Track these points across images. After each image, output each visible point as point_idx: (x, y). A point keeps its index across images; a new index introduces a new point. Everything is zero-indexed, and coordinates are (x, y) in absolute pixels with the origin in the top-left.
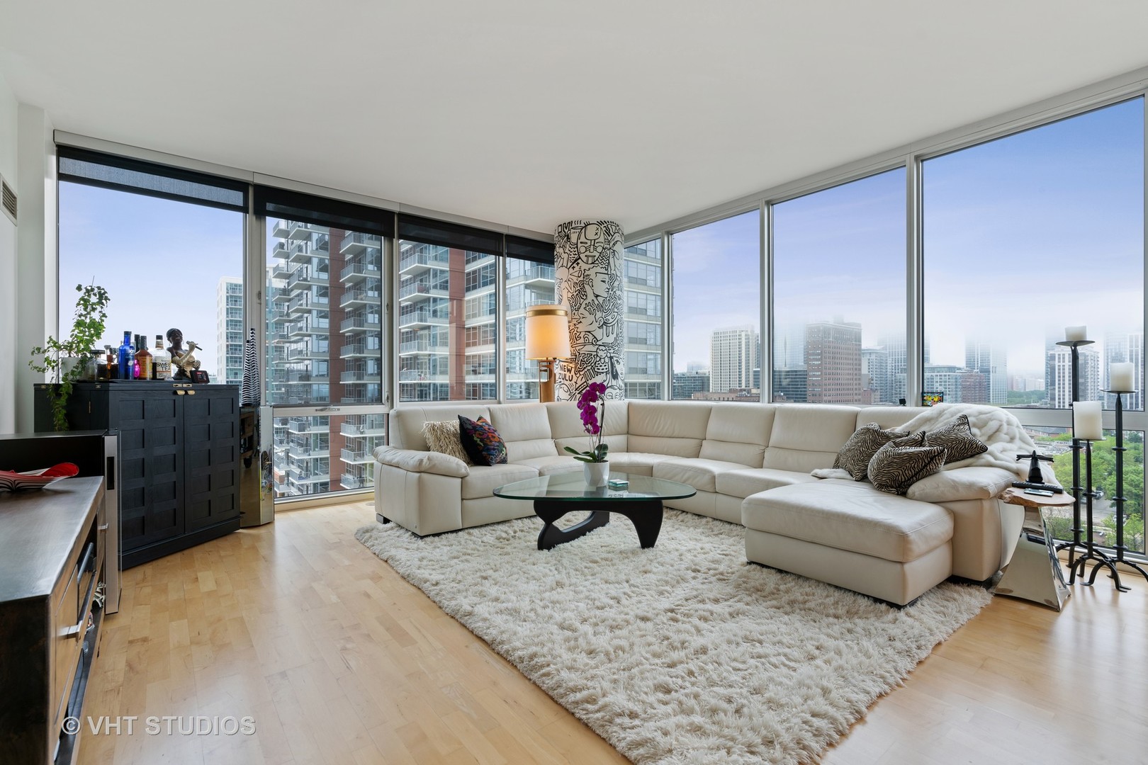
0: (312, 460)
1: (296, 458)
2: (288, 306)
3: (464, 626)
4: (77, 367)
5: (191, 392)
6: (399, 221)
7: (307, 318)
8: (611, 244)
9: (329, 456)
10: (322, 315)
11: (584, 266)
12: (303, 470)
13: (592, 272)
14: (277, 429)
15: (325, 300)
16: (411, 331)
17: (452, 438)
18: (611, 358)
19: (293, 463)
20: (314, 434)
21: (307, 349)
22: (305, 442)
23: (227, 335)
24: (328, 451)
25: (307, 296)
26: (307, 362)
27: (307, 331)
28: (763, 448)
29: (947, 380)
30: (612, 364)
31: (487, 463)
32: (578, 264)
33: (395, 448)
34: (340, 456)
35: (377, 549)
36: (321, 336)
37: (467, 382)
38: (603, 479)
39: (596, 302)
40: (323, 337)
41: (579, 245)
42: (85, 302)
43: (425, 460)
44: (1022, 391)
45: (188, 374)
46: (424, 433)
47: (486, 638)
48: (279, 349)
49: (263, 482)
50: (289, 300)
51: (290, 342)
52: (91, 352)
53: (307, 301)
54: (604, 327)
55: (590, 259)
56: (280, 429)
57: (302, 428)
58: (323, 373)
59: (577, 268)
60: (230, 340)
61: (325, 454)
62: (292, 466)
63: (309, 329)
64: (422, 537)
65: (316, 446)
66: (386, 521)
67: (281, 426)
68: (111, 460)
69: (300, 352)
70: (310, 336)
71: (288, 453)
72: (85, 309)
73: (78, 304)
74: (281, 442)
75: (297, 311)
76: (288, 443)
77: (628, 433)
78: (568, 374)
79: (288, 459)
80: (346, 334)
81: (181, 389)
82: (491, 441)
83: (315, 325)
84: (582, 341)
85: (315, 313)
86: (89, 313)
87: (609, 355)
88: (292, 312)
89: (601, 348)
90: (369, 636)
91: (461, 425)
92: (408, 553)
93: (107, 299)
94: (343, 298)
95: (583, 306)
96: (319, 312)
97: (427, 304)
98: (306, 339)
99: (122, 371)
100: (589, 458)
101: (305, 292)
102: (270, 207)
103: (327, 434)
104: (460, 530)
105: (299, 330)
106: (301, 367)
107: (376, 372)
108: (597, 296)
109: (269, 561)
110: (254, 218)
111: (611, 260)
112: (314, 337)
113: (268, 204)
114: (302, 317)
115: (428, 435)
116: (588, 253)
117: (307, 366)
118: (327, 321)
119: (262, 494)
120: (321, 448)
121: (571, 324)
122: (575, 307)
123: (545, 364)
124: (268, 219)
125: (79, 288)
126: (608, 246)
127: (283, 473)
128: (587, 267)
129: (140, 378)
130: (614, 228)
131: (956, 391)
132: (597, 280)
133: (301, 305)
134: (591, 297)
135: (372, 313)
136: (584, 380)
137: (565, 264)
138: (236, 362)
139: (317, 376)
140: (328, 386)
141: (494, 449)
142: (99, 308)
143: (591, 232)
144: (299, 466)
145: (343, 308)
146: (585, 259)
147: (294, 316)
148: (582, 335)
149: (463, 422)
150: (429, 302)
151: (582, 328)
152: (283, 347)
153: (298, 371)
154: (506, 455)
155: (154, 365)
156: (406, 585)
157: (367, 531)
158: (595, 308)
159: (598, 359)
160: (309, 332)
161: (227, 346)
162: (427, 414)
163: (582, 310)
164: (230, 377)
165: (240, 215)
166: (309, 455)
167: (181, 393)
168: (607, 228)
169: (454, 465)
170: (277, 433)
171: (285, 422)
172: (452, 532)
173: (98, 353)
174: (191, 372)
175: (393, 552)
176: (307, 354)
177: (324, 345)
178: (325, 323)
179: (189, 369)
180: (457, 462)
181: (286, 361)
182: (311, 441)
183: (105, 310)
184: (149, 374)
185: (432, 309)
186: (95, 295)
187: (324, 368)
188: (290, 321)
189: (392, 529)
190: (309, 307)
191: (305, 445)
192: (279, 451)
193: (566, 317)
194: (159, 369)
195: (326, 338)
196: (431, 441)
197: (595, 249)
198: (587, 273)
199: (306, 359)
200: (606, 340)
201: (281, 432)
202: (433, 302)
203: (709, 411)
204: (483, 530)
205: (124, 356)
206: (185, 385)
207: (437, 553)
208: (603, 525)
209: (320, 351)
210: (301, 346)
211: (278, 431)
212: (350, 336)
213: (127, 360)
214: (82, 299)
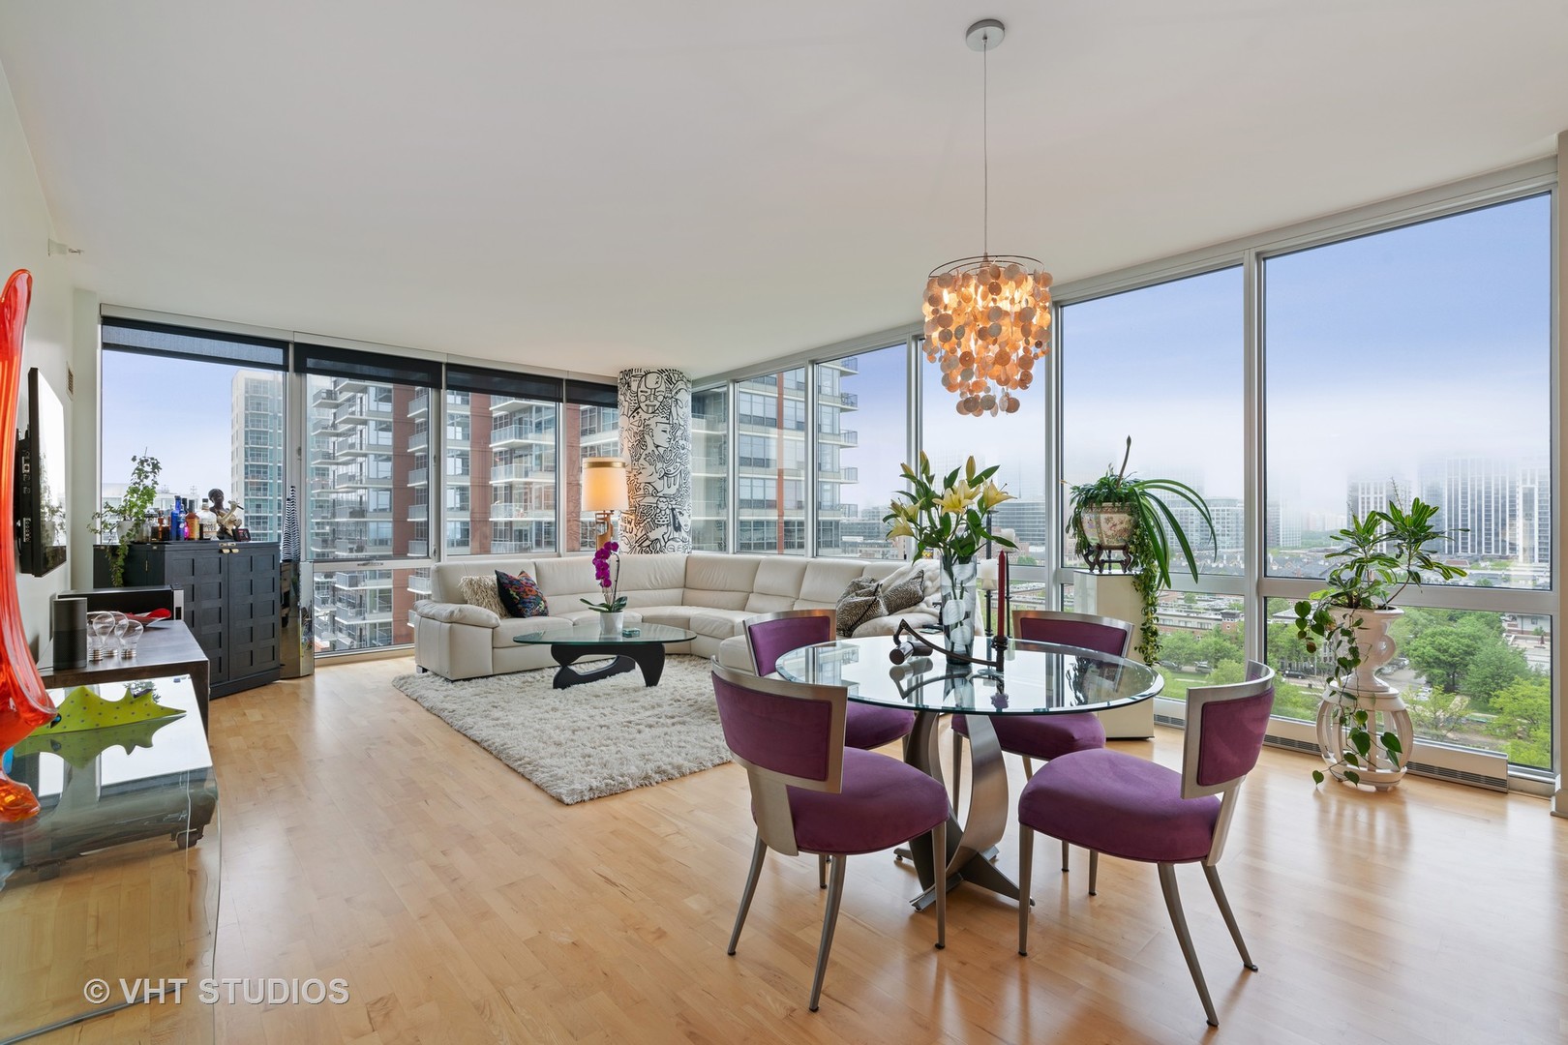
0: (368, 627)
1: (346, 623)
2: (335, 414)
3: (465, 735)
4: (131, 530)
5: (235, 551)
6: (447, 370)
7: (361, 431)
8: (673, 393)
9: (392, 620)
10: (383, 427)
11: (644, 416)
12: (354, 639)
13: (652, 422)
14: (318, 583)
15: (387, 407)
16: (506, 452)
17: (489, 592)
18: (673, 510)
19: (340, 630)
20: (371, 590)
21: (361, 474)
22: (358, 602)
23: (246, 452)
24: (391, 614)
25: (361, 402)
26: (361, 492)
27: (361, 449)
28: (793, 600)
29: (1226, 516)
30: (674, 516)
31: (522, 616)
32: (638, 413)
33: (435, 601)
34: (408, 621)
35: (409, 692)
36: (380, 455)
37: (582, 519)
38: (616, 628)
39: (657, 453)
40: (384, 457)
41: (640, 394)
42: (140, 472)
43: (456, 612)
44: (1320, 530)
45: (230, 532)
46: (461, 587)
47: (477, 739)
48: (322, 473)
49: (302, 639)
50: (337, 406)
51: (337, 464)
52: (145, 516)
53: (361, 408)
54: (665, 478)
55: (650, 408)
56: (323, 583)
57: (354, 581)
58: (384, 507)
59: (637, 417)
60: (250, 458)
61: (387, 617)
62: (340, 635)
63: (364, 447)
64: (453, 682)
65: (373, 607)
66: (425, 670)
67: (324, 580)
68: (179, 609)
69: (352, 478)
70: (365, 455)
71: (334, 616)
72: (139, 478)
73: (133, 474)
74: (324, 601)
75: (345, 422)
76: (334, 603)
77: (685, 587)
78: (628, 526)
79: (334, 625)
80: (417, 454)
81: (226, 548)
82: (527, 595)
83: (373, 441)
84: (642, 492)
85: (372, 424)
86: (142, 481)
87: (670, 507)
88: (340, 423)
89: (661, 499)
90: (389, 742)
91: (498, 579)
92: (437, 693)
93: (158, 468)
94: (412, 404)
95: (643, 456)
96: (379, 423)
97: (528, 414)
98: (360, 459)
99: (174, 533)
100: (605, 609)
101: (359, 395)
102: (310, 362)
103: (389, 591)
104: (491, 676)
105: (350, 448)
106: (353, 497)
107: (458, 506)
108: (657, 446)
109: (310, 702)
110: (294, 375)
111: (673, 409)
112: (372, 457)
113: (308, 360)
114: (354, 429)
115: (465, 589)
116: (648, 402)
117: (361, 497)
118: (389, 435)
119: (302, 650)
120: (381, 610)
121: (631, 475)
122: (636, 458)
123: (602, 516)
124: (309, 376)
125: (134, 459)
126: (670, 395)
127: (326, 644)
128: (647, 416)
129: (189, 539)
130: (676, 376)
131: (1237, 531)
132: (657, 431)
133: (353, 413)
134: (651, 447)
135: (452, 424)
136: (643, 533)
137: (626, 413)
138: (259, 489)
139: (375, 510)
140: (390, 525)
141: (530, 602)
142: (151, 476)
143: (651, 380)
144: (350, 635)
145: (413, 419)
146: (645, 408)
147: (343, 428)
148: (641, 487)
149: (500, 576)
150: (531, 412)
151: (642, 479)
152: (328, 469)
153: (348, 502)
154: (546, 607)
155: (201, 526)
156: (429, 714)
157: (403, 678)
158: (652, 459)
159: (658, 511)
160: (364, 451)
161: (246, 467)
162: (467, 569)
163: (642, 461)
164: (250, 510)
165: (280, 374)
166: (364, 619)
167: (226, 551)
168: (669, 377)
169: (485, 617)
170: (318, 588)
171: (329, 575)
172: (482, 677)
173: (151, 516)
174: (233, 530)
175: (423, 692)
176: (361, 481)
177: (386, 469)
178: (387, 439)
179: (230, 528)
180: (491, 614)
181: (332, 490)
182: (368, 600)
183: (158, 479)
184: (196, 535)
185: (534, 421)
186: (149, 465)
187: (385, 499)
188: (338, 435)
189: (428, 676)
190: (364, 417)
191: (358, 605)
192: (322, 613)
193: (624, 469)
194: (205, 529)
195: (388, 459)
196: (468, 593)
197: (656, 398)
198: (647, 422)
199: (360, 488)
200: (667, 491)
201: (323, 588)
202: (536, 412)
203: (757, 564)
204: (514, 677)
205: (174, 519)
206: (229, 544)
207: (462, 693)
208: (628, 671)
209: (380, 476)
210: (353, 469)
211: (319, 586)
212: (421, 456)
213: (179, 523)
214: (137, 469)
